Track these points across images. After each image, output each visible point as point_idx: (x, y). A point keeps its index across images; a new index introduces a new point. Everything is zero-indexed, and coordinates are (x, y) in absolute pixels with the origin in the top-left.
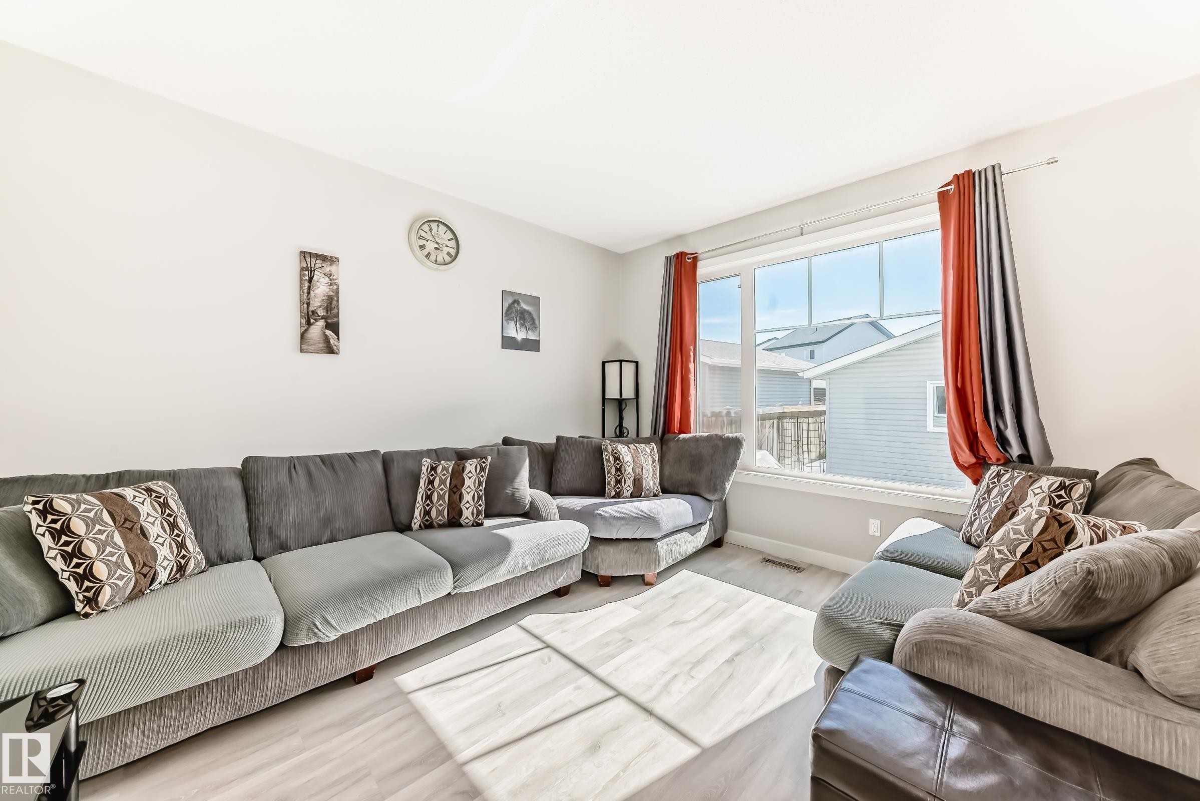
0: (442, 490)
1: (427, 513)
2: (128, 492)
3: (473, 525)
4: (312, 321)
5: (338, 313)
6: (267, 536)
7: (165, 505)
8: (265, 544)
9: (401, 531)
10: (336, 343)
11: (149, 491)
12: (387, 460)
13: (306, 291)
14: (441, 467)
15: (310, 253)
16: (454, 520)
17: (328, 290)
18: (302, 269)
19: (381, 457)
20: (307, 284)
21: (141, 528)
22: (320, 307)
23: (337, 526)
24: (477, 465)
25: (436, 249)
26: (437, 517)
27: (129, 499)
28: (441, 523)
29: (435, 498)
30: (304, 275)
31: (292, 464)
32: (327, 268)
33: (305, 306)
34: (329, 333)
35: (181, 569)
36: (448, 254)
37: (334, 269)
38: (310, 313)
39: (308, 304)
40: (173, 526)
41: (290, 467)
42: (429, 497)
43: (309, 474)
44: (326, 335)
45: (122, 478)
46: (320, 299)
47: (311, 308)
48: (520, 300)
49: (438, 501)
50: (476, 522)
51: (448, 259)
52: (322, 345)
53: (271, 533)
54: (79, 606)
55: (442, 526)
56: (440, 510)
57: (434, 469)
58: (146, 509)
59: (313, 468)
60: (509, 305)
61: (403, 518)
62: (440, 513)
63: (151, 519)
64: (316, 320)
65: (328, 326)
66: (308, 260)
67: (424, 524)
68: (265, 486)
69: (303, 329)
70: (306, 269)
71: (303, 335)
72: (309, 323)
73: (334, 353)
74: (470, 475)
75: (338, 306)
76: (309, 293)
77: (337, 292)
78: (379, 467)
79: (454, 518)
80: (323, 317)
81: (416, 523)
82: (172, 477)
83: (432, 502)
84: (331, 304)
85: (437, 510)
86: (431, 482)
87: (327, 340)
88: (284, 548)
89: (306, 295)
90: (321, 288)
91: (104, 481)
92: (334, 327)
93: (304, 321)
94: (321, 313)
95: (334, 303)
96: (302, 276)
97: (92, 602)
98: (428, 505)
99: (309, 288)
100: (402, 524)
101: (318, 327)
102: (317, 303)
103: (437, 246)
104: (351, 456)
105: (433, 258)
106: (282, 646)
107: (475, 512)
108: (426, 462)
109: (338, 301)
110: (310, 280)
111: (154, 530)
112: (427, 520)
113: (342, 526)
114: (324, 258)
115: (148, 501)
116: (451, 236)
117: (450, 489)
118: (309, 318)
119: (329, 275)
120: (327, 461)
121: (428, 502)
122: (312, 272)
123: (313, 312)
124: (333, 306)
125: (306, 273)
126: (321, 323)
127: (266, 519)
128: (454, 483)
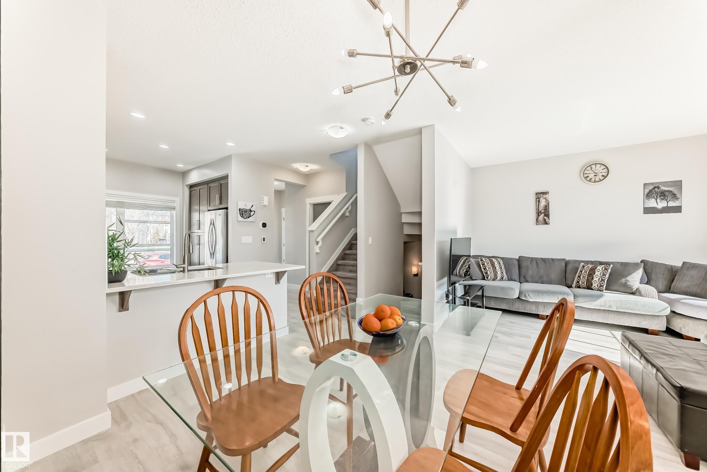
0: (585, 274)
1: (578, 282)
2: (493, 259)
3: (598, 290)
4: (540, 214)
5: (549, 210)
6: (523, 278)
7: (500, 264)
8: (522, 279)
9: (569, 287)
10: (548, 221)
11: (497, 260)
12: (567, 263)
13: (538, 205)
14: (587, 266)
15: (539, 193)
16: (589, 287)
17: (545, 203)
18: (536, 198)
19: (565, 262)
20: (538, 203)
21: (495, 267)
22: (542, 209)
23: (544, 280)
24: (603, 267)
25: (595, 176)
26: (582, 284)
27: (494, 261)
28: (584, 287)
29: (582, 277)
30: (537, 200)
31: (532, 259)
32: (545, 196)
33: (537, 210)
34: (545, 218)
35: (502, 278)
36: (603, 176)
37: (547, 196)
38: (539, 212)
39: (538, 209)
40: (501, 268)
41: (531, 260)
42: (579, 277)
43: (537, 263)
44: (545, 219)
45: (493, 257)
46: (542, 207)
47: (540, 210)
48: (660, 186)
49: (583, 278)
50: (599, 289)
51: (602, 178)
52: (543, 222)
53: (524, 277)
54: (486, 278)
55: (584, 288)
56: (583, 281)
57: (583, 267)
58: (496, 263)
59: (538, 261)
60: (650, 190)
61: (569, 282)
62: (583, 283)
63: (497, 265)
64: (541, 214)
65: (545, 215)
66: (538, 195)
67: (577, 286)
68: (524, 264)
69: (537, 217)
70: (538, 198)
71: (537, 219)
72: (539, 216)
73: (547, 224)
74: (598, 271)
75: (549, 208)
76: (538, 206)
77: (548, 204)
78: (564, 264)
79: (589, 286)
80: (543, 213)
81: (574, 285)
82: (503, 259)
83: (580, 278)
84: (546, 208)
85: (582, 281)
86: (581, 271)
87: (545, 220)
88: (527, 281)
89: (537, 206)
90: (543, 203)
91: (490, 257)
92: (547, 215)
93: (537, 215)
94: (543, 211)
95: (547, 207)
96: (536, 200)
97: (487, 278)
98: (579, 279)
99: (539, 204)
100: (569, 285)
101: (541, 217)
102: (541, 208)
103: (595, 174)
104: (553, 260)
105: (593, 180)
106: (519, 298)
107: (599, 285)
108: (582, 264)
109: (549, 206)
110: (539, 201)
111: (497, 268)
112: (578, 285)
113: (546, 280)
114: (543, 193)
115: (496, 262)
116: (605, 167)
117: (588, 275)
118: (539, 213)
119: (545, 198)
120: (544, 260)
121: (579, 278)
122: (539, 198)
123: (540, 212)
124: (547, 208)
125: (538, 199)
126: (543, 215)
127: (523, 273)
128: (590, 273)
